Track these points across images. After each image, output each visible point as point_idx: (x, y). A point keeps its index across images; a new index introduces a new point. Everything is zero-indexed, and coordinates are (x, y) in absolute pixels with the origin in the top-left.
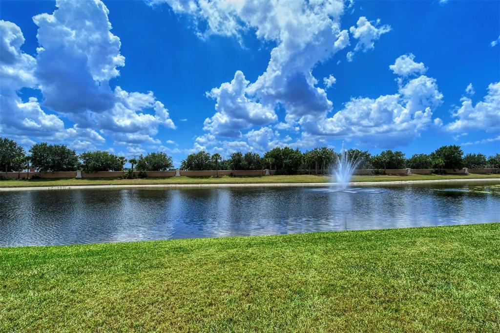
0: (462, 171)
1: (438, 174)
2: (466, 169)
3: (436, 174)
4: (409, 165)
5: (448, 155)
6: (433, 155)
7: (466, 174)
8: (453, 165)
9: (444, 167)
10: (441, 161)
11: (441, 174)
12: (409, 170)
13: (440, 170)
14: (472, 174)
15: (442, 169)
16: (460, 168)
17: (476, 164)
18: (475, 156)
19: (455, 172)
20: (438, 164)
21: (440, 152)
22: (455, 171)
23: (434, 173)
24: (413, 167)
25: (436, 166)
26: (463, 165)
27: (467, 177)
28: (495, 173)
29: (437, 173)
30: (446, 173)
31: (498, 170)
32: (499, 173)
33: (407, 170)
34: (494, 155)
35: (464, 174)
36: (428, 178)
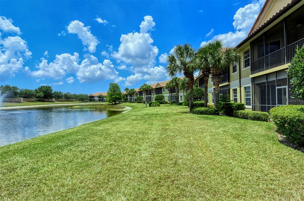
0: (52, 100)
1: (40, 102)
2: (54, 99)
4: (22, 96)
5: (45, 91)
6: (36, 90)
7: (54, 102)
8: (48, 97)
9: (43, 98)
10: (42, 94)
11: (42, 102)
12: (22, 99)
13: (41, 99)
14: (57, 102)
15: (42, 99)
16: (51, 99)
17: (59, 97)
18: (58, 92)
19: (48, 101)
20: (40, 96)
21: (41, 89)
22: (49, 100)
23: (37, 101)
24: (24, 97)
25: (38, 97)
26: (53, 97)
27: (54, 103)
29: (39, 101)
30: (44, 101)
31: (68, 100)
32: (68, 101)
33: (21, 99)
34: (66, 93)
35: (53, 102)
36: (36, 104)
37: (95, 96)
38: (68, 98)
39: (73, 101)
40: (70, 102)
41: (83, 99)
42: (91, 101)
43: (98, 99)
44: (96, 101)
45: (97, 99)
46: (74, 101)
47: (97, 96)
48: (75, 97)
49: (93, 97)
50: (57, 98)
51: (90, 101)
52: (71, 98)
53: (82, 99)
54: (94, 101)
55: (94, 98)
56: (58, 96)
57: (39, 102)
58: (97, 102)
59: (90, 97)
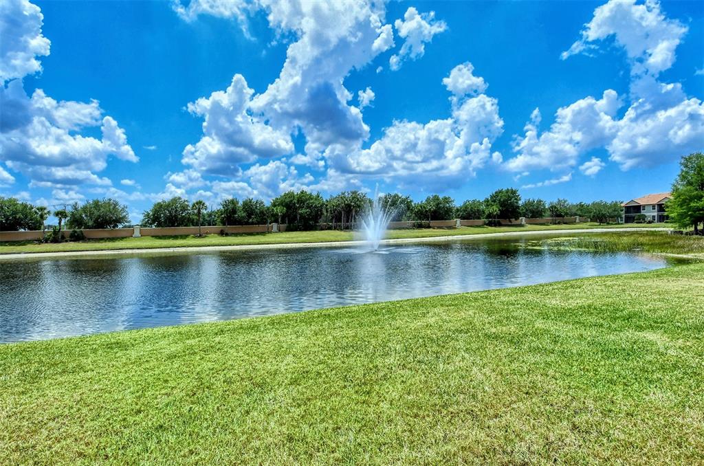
0: (518, 222)
1: (491, 226)
2: (523, 219)
3: (490, 226)
4: (459, 215)
5: (504, 201)
6: (487, 201)
7: (523, 226)
8: (509, 214)
9: (499, 217)
10: (495, 209)
11: (495, 226)
12: (459, 221)
13: (494, 221)
14: (529, 226)
15: (496, 220)
16: (517, 218)
17: (535, 213)
18: (534, 202)
19: (510, 224)
20: (492, 213)
21: (495, 197)
22: (510, 222)
23: (487, 225)
24: (463, 218)
25: (489, 216)
26: (520, 213)
27: (522, 228)
28: (555, 224)
29: (490, 224)
30: (500, 225)
31: (559, 219)
32: (559, 223)
33: (456, 221)
34: (555, 201)
35: (521, 225)
36: (480, 232)
37: (644, 206)
38: (560, 216)
39: (573, 222)
40: (564, 226)
41: (603, 215)
42: (629, 220)
43: (656, 214)
44: (650, 222)
45: (651, 213)
46: (578, 223)
47: (654, 206)
48: (579, 212)
49: (638, 208)
50: (532, 217)
51: (627, 222)
52: (566, 214)
53: (601, 216)
54: (641, 220)
55: (643, 212)
56: (532, 212)
57: (490, 228)
58: (652, 225)
59: (629, 209)
